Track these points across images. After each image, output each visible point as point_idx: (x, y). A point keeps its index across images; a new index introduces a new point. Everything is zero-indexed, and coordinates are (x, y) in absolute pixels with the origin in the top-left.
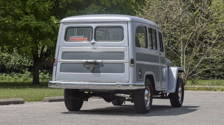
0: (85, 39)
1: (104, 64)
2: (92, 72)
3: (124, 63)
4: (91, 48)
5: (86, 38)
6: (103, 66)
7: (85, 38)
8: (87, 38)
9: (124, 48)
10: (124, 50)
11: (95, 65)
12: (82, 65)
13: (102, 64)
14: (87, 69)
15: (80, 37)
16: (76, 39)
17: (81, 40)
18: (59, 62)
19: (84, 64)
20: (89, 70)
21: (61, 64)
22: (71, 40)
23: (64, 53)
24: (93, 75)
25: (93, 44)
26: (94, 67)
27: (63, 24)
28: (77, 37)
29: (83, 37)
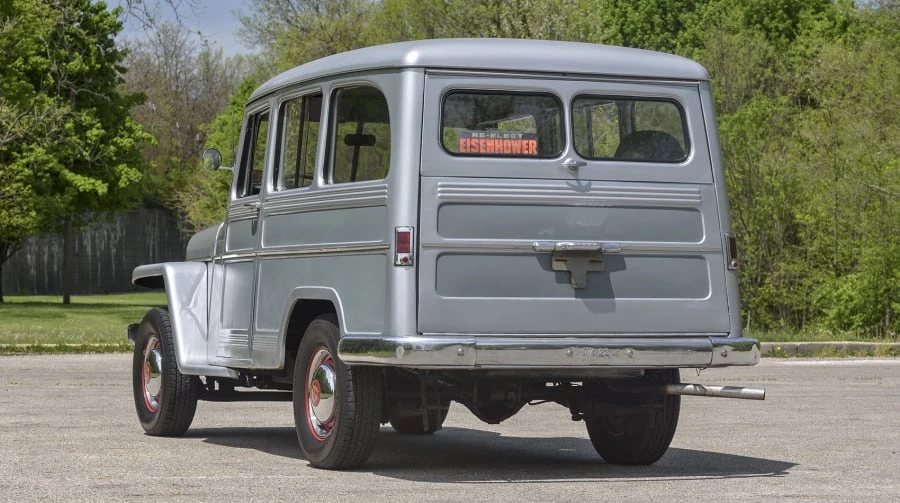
0: (528, 144)
1: (626, 259)
2: (580, 292)
3: (704, 255)
4: (566, 186)
5: (531, 142)
6: (623, 267)
7: (526, 142)
8: (535, 142)
9: (699, 192)
10: (700, 198)
11: (592, 261)
12: (535, 260)
13: (617, 260)
14: (559, 281)
15: (503, 139)
16: (485, 143)
17: (509, 152)
18: (427, 247)
19: (548, 257)
20: (568, 285)
21: (437, 259)
22: (466, 147)
23: (444, 208)
24: (587, 304)
25: (574, 168)
26: (589, 272)
27: (425, 73)
28: (492, 135)
29: (517, 138)
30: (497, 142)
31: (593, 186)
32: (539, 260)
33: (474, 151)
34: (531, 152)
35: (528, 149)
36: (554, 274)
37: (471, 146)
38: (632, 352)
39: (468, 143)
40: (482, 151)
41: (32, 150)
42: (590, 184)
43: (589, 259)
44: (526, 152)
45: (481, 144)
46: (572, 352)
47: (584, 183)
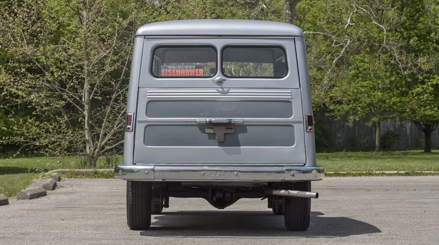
0: (198, 71)
1: (247, 127)
2: (221, 144)
3: (293, 125)
4: (216, 91)
5: (200, 70)
6: (246, 131)
7: (197, 70)
8: (202, 70)
9: (291, 93)
10: (291, 95)
11: (227, 128)
12: (197, 128)
13: (243, 127)
14: (210, 138)
15: (185, 69)
16: (175, 71)
17: (188, 75)
18: (140, 122)
19: (202, 127)
20: (214, 140)
21: (145, 128)
22: (165, 74)
23: (151, 103)
24: (224, 149)
25: (220, 82)
26: (225, 134)
27: (145, 38)
28: (179, 67)
29: (193, 68)
30: (182, 71)
31: (230, 91)
32: (199, 128)
33: (169, 75)
34: (200, 75)
35: (198, 73)
36: (207, 135)
37: (168, 73)
38: (237, 173)
39: (166, 72)
40: (174, 75)
41: (434, 78)
42: (229, 90)
43: (226, 127)
44: (197, 75)
45: (173, 72)
46: (204, 173)
47: (226, 90)
